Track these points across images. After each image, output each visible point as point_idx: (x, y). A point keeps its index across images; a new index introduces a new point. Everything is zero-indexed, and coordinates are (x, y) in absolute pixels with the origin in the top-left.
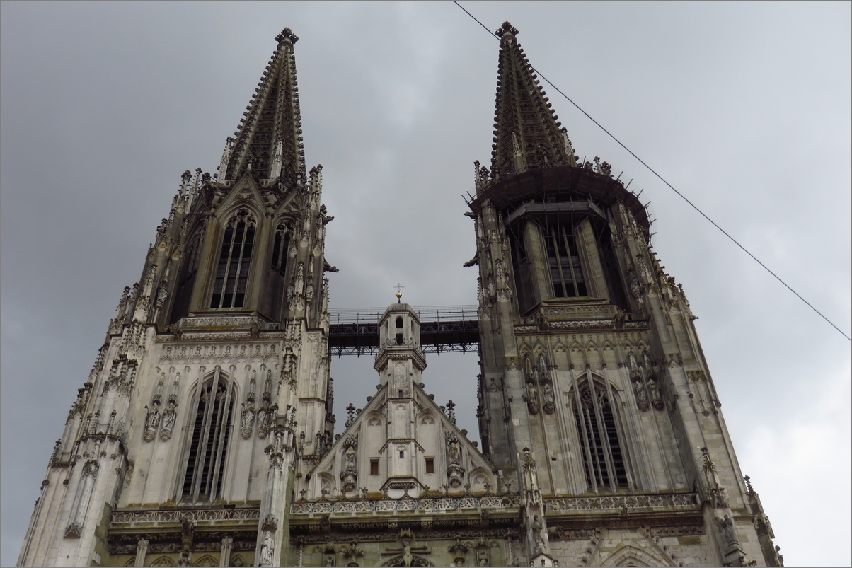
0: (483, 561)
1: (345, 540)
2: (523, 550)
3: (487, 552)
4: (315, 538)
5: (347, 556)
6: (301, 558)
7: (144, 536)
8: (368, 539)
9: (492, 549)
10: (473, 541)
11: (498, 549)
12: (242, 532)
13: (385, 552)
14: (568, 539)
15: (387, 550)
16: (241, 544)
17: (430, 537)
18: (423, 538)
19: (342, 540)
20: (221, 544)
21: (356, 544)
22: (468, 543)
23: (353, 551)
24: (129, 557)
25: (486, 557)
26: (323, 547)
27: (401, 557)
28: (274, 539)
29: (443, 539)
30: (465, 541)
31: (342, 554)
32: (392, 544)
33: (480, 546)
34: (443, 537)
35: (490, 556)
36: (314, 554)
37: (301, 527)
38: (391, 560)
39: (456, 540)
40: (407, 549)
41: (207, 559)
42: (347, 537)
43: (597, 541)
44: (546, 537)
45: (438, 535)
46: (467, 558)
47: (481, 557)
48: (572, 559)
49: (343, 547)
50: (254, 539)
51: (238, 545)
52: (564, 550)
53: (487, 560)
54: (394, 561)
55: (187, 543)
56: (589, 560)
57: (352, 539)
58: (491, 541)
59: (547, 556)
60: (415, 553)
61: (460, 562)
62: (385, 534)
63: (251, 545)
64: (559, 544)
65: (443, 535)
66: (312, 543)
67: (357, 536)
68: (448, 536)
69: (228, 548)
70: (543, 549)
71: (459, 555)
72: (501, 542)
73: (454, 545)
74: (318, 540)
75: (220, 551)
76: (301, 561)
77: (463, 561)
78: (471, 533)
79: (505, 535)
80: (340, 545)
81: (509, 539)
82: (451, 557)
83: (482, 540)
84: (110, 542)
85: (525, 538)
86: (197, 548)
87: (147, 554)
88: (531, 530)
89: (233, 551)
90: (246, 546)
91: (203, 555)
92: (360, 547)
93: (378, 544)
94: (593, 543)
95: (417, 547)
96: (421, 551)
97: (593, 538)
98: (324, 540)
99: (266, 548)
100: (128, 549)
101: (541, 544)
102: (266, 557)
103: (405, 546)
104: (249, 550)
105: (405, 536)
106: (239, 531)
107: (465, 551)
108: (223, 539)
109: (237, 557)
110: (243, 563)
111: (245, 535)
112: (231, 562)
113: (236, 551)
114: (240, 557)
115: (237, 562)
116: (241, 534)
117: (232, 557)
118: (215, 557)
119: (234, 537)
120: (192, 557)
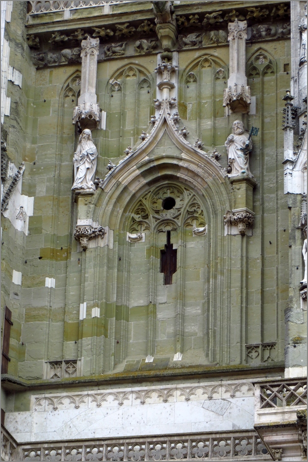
7: (90, 31)
12: (261, 7)
16: (262, 28)
20: (227, 32)
24: (71, 70)
41: (206, 60)
50: (286, 19)
51: (259, 31)
55: (167, 37)
63: (280, 30)
69: (240, 38)
75: (228, 46)
84: (32, 48)
86: (186, 44)
87: (99, 62)
89: (250, 42)
90: (273, 32)
91: (197, 54)
100: (65, 56)
104: (279, 39)
106: (256, 7)
108: (230, 24)
109: (258, 53)
110: (270, 62)
111: (267, 13)
112: (250, 62)
113: (255, 43)
114: (263, 52)
115: (259, 62)
116: (260, 12)
117: (250, 54)
118: (219, 56)
119: (248, 18)
120: (179, 61)
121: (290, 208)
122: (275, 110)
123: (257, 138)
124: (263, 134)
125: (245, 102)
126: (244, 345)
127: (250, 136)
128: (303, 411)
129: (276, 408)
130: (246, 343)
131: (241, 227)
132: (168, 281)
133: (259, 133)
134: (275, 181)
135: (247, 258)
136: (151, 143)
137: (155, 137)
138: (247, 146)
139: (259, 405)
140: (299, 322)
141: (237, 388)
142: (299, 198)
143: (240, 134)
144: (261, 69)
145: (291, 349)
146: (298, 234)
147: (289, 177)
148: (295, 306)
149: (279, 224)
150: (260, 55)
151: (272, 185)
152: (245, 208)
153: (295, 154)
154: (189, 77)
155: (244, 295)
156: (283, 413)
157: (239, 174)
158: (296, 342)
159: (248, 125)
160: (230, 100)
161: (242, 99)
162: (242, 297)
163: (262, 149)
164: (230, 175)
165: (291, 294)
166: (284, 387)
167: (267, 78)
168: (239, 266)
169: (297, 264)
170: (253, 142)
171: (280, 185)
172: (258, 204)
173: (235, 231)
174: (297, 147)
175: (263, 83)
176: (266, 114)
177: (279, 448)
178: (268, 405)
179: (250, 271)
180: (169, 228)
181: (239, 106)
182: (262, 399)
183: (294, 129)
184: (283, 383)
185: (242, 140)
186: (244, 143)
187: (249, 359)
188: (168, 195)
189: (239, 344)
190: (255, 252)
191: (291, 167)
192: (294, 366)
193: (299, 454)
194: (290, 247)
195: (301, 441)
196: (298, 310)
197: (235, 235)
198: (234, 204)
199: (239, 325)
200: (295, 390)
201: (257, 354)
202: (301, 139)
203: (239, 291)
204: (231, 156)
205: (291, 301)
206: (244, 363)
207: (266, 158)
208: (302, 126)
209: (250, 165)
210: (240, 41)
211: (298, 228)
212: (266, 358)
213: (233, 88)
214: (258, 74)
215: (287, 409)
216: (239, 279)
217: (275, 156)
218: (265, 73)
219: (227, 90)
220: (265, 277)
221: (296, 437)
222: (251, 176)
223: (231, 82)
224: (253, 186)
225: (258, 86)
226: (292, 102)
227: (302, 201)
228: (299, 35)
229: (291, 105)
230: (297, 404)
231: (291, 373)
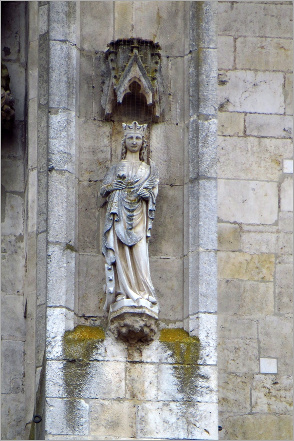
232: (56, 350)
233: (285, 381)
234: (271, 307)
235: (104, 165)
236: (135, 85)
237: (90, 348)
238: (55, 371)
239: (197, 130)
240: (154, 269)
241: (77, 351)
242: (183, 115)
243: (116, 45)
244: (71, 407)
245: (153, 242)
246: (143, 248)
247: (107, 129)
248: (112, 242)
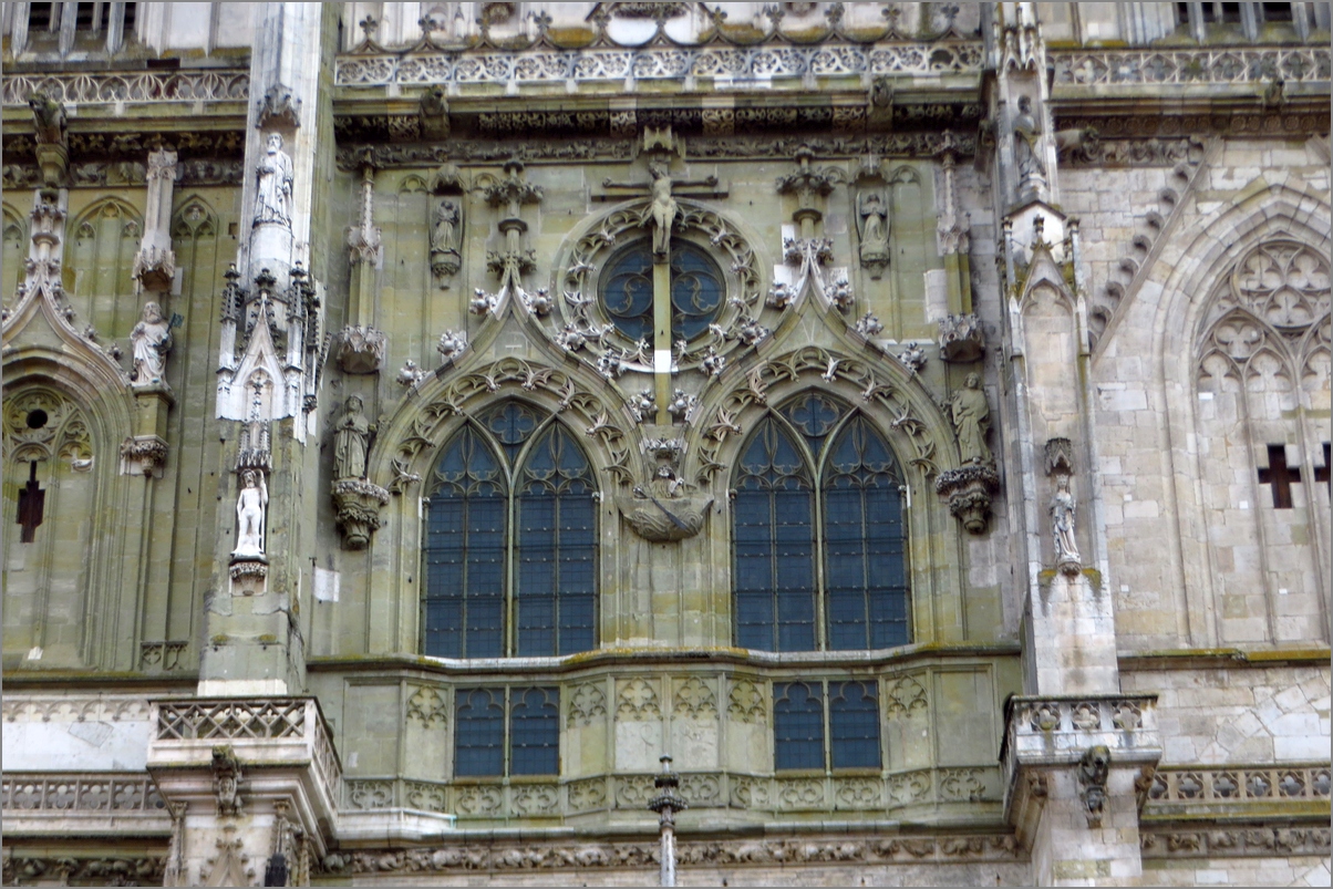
0: (873, 221)
1: (489, 158)
2: (985, 190)
3: (883, 194)
4: (407, 152)
5: (496, 201)
6: (368, 206)
8: (553, 156)
9: (900, 188)
10: (845, 166)
11: (914, 186)
12: (202, 134)
13: (602, 192)
14: (1112, 163)
15: (606, 186)
16: (201, 166)
17: (727, 153)
18: (708, 154)
19: (480, 158)
20: (146, 166)
21: (519, 169)
22: (833, 170)
23: (513, 189)
25: (880, 208)
26: (430, 176)
27: (646, 205)
28: (291, 152)
29: (763, 157)
30: (825, 165)
31: (481, 195)
32: (621, 169)
33: (865, 179)
34: (762, 152)
35: (892, 208)
36: (405, 195)
37: (366, 122)
38: (616, 213)
39: (798, 160)
40: (663, 184)
41: (111, 206)
42: (496, 151)
43: (1192, 172)
44: (1050, 156)
45: (749, 145)
46: (828, 209)
47: (868, 208)
48: (1119, 219)
49: (485, 177)
50: (237, 154)
51: (194, 169)
52: (1099, 193)
53: (883, 217)
54: (627, 217)
55: (53, 165)
56: (1166, 223)
57: (509, 156)
58: (897, 164)
59: (1050, 208)
60: (685, 196)
61: (807, 223)
62: (600, 144)
63: (227, 171)
64: (1086, 178)
65: (764, 147)
66: (398, 165)
67: (523, 146)
68: (777, 150)
69: (165, 176)
70: (1041, 190)
71: (806, 200)
72: (924, 168)
73: (795, 175)
74: (415, 157)
75: (144, 187)
76: (368, 214)
77: (817, 217)
78: (841, 142)
79: (936, 150)
80: (475, 172)
81: (948, 160)
82: (785, 207)
83: (871, 162)
85: (992, 160)
86: (81, 178)
88: (1010, 138)
89: (180, 185)
90: (216, 172)
91: (97, 195)
92: (530, 179)
93: (581, 170)
94: (1182, 175)
95: (689, 179)
96: (700, 190)
97: (1182, 161)
98: (431, 159)
99: (270, 177)
101: (1035, 176)
102: (272, 201)
103: (656, 177)
104: (224, 185)
105: (658, 149)
106: (194, 133)
107: (824, 190)
108: (151, 154)
109: (191, 203)
110: (209, 218)
111: (210, 142)
112: (177, 215)
113: (188, 186)
114: (200, 202)
115: (192, 216)
116: (199, 140)
117: (178, 203)
118: (132, 202)
119: (180, 147)
120: (68, 203)
121: (222, 441)
122: (210, 291)
123: (180, 331)
124: (189, 325)
125: (166, 276)
126: (139, 642)
127: (170, 327)
128: (222, 748)
129: (182, 740)
130: (142, 638)
131: (146, 463)
132: (27, 537)
133: (184, 324)
134: (203, 398)
135: (152, 511)
136: (15, 325)
137: (23, 317)
138: (164, 342)
139: (155, 734)
140: (224, 613)
141: (124, 707)
142: (237, 427)
143: (155, 323)
144: (194, 227)
145: (210, 653)
146: (232, 480)
147: (224, 393)
148: (221, 589)
149: (205, 463)
150: (193, 206)
151: (197, 405)
152: (154, 436)
153: (235, 359)
154: (83, 229)
155: (144, 567)
156: (192, 749)
157: (149, 383)
158: (219, 643)
159: (168, 310)
160: (143, 270)
161: (161, 270)
162: (140, 570)
163: (187, 349)
164: (134, 384)
165: (216, 570)
166: (195, 709)
167: (202, 242)
168: (139, 522)
169: (228, 526)
170: (173, 337)
171: (210, 405)
172: (174, 430)
173: (137, 469)
174: (240, 350)
175: (195, 249)
176: (196, 296)
177: (183, 802)
178: (169, 736)
179: (155, 531)
180: (34, 457)
181: (155, 280)
182: (161, 726)
183: (237, 322)
184: (194, 704)
185: (156, 332)
186: (159, 337)
187: (145, 665)
188: (37, 406)
189: (131, 641)
190: (165, 503)
191: (228, 380)
192: (213, 679)
193: (212, 811)
194: (219, 499)
195: (217, 793)
196: (225, 595)
197: (136, 475)
198: (137, 427)
199: (133, 611)
200: (212, 715)
201: (157, 657)
202: (247, 338)
203: (136, 560)
204: (138, 354)
205: (215, 581)
206: (137, 669)
207: (192, 363)
208: (249, 319)
209: (166, 370)
210: (165, 182)
211: (233, 472)
212: (170, 665)
213: (150, 252)
214: (189, 234)
215: (198, 742)
216: (138, 542)
217: (205, 361)
218: (199, 234)
219: (140, 254)
220: (178, 542)
221: (208, 786)
222: (166, 387)
223: (147, 242)
224: (168, 403)
225: (188, 253)
226: (238, 281)
227: (241, 432)
228: (255, 181)
229: (236, 286)
230: (214, 736)
231: (207, 689)
232: (1034, 581)
233: (1133, 595)
234: (1124, 561)
235: (1049, 496)
236: (1061, 459)
237: (1050, 579)
238: (1035, 591)
239: (1091, 477)
240: (1077, 542)
241: (1044, 581)
242: (1084, 470)
243: (1050, 442)
244: (1044, 607)
245: (1076, 529)
246: (1071, 532)
247: (1049, 480)
248: (1056, 529)
